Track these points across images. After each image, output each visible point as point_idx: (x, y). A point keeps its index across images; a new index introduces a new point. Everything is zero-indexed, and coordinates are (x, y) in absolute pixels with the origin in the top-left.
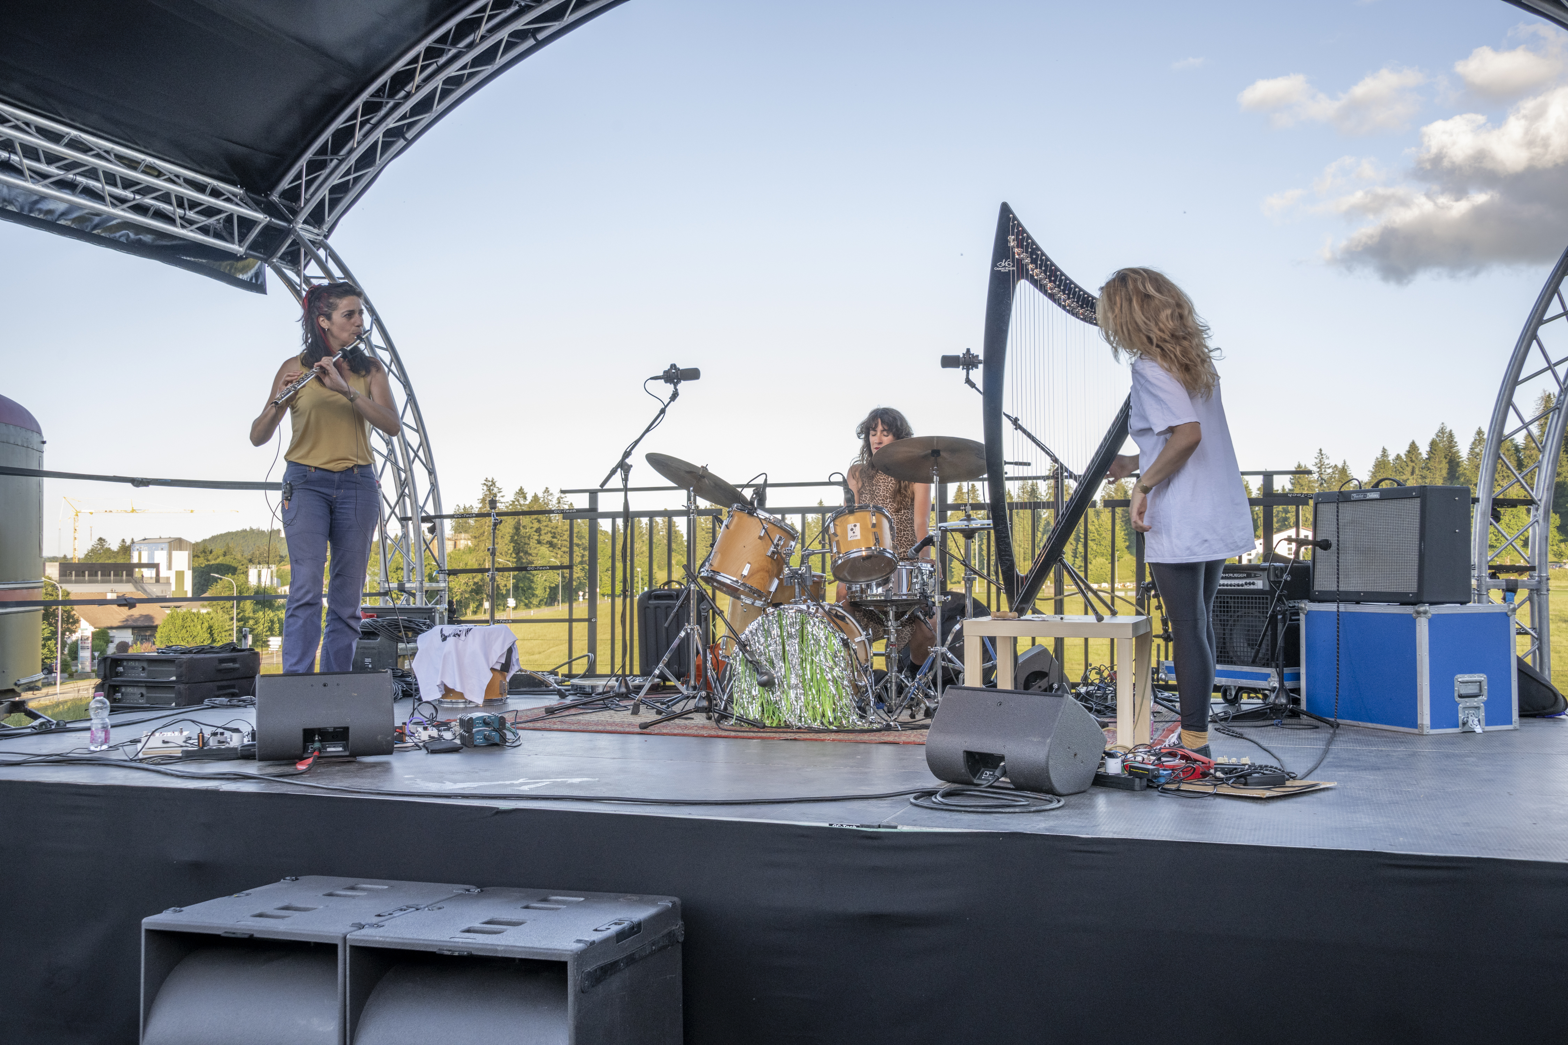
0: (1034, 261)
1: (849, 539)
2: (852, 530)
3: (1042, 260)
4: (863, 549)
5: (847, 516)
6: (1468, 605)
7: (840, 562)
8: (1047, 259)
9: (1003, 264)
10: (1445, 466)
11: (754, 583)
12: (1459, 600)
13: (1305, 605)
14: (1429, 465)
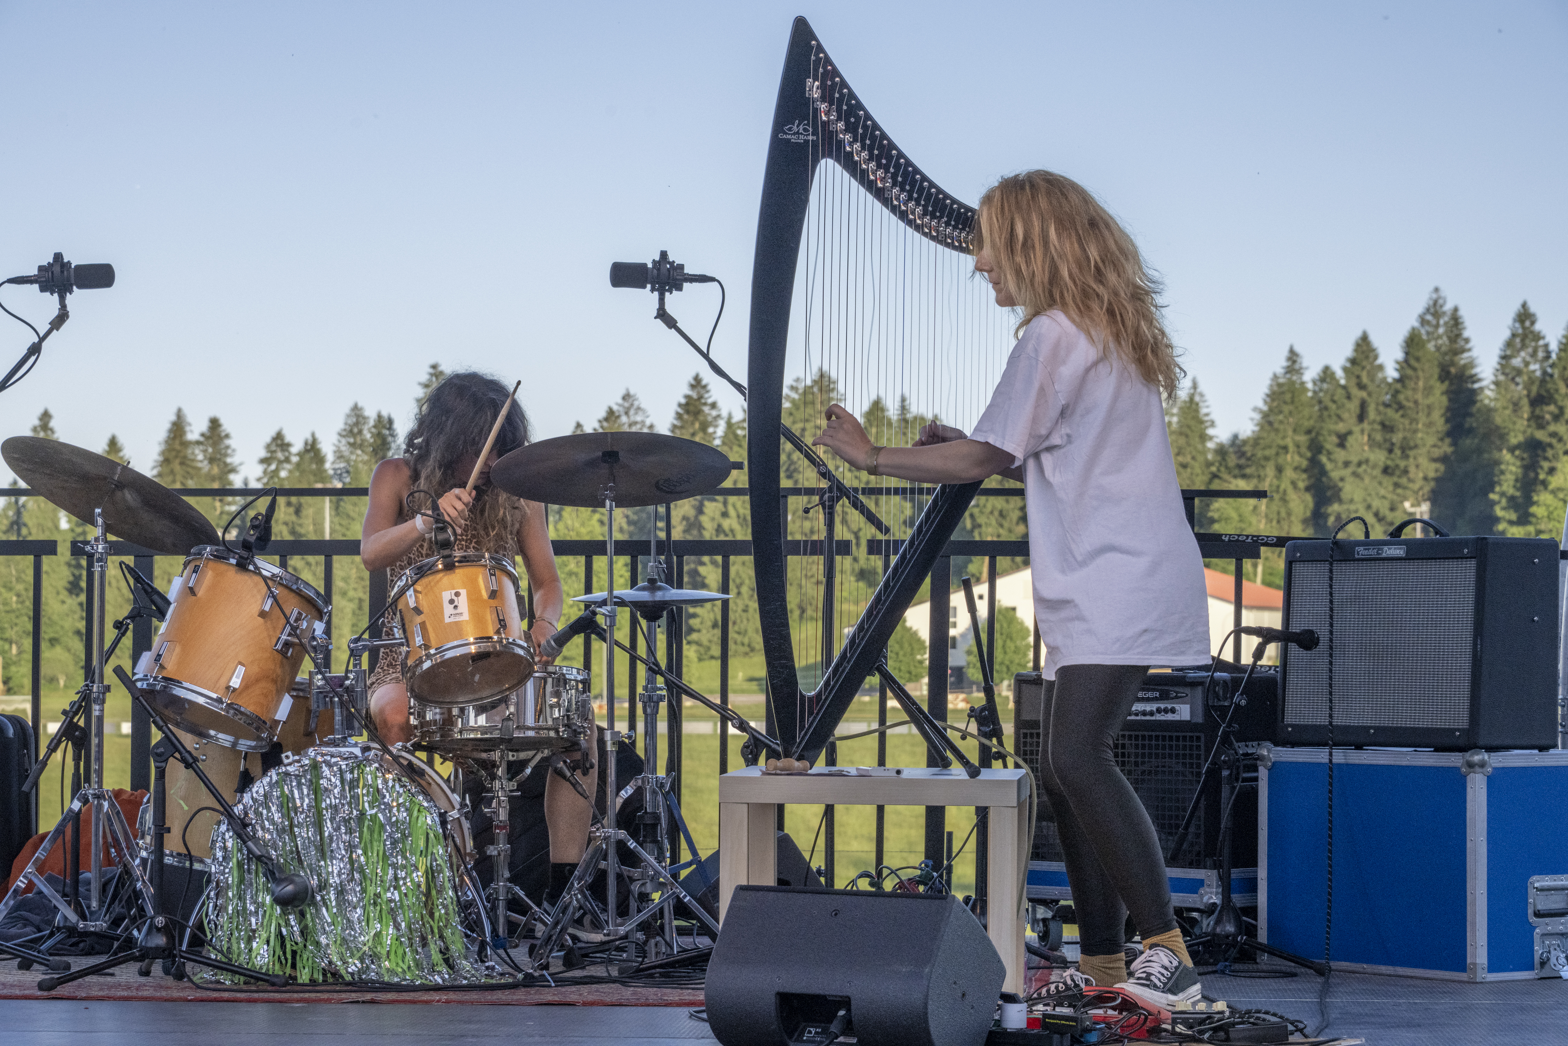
0: (851, 128)
1: (447, 620)
2: (451, 602)
3: (865, 127)
4: (472, 640)
5: (441, 575)
6: (1552, 751)
7: (427, 665)
8: (876, 127)
9: (795, 129)
10: (1438, 398)
11: (249, 705)
12: (1537, 743)
13: (1269, 751)
14: (1401, 397)
